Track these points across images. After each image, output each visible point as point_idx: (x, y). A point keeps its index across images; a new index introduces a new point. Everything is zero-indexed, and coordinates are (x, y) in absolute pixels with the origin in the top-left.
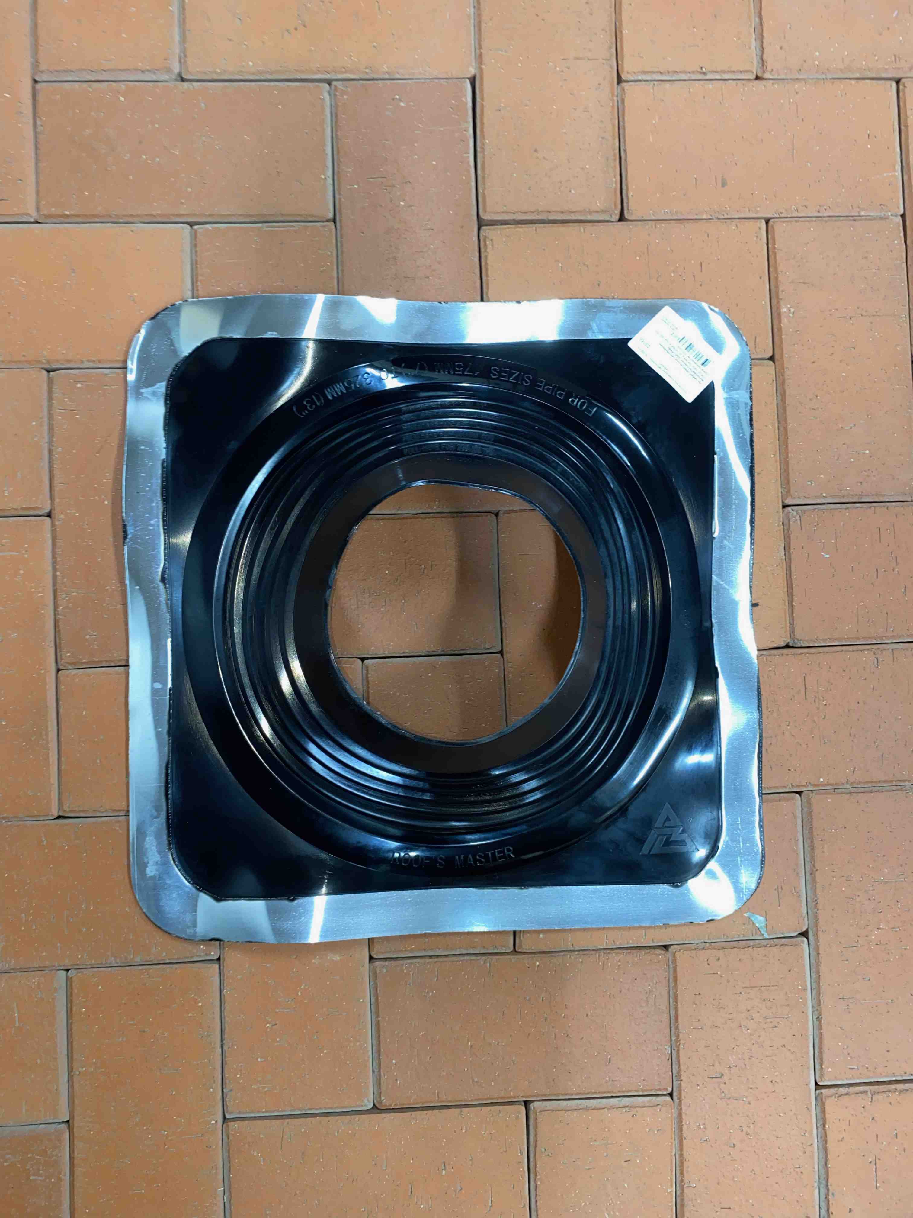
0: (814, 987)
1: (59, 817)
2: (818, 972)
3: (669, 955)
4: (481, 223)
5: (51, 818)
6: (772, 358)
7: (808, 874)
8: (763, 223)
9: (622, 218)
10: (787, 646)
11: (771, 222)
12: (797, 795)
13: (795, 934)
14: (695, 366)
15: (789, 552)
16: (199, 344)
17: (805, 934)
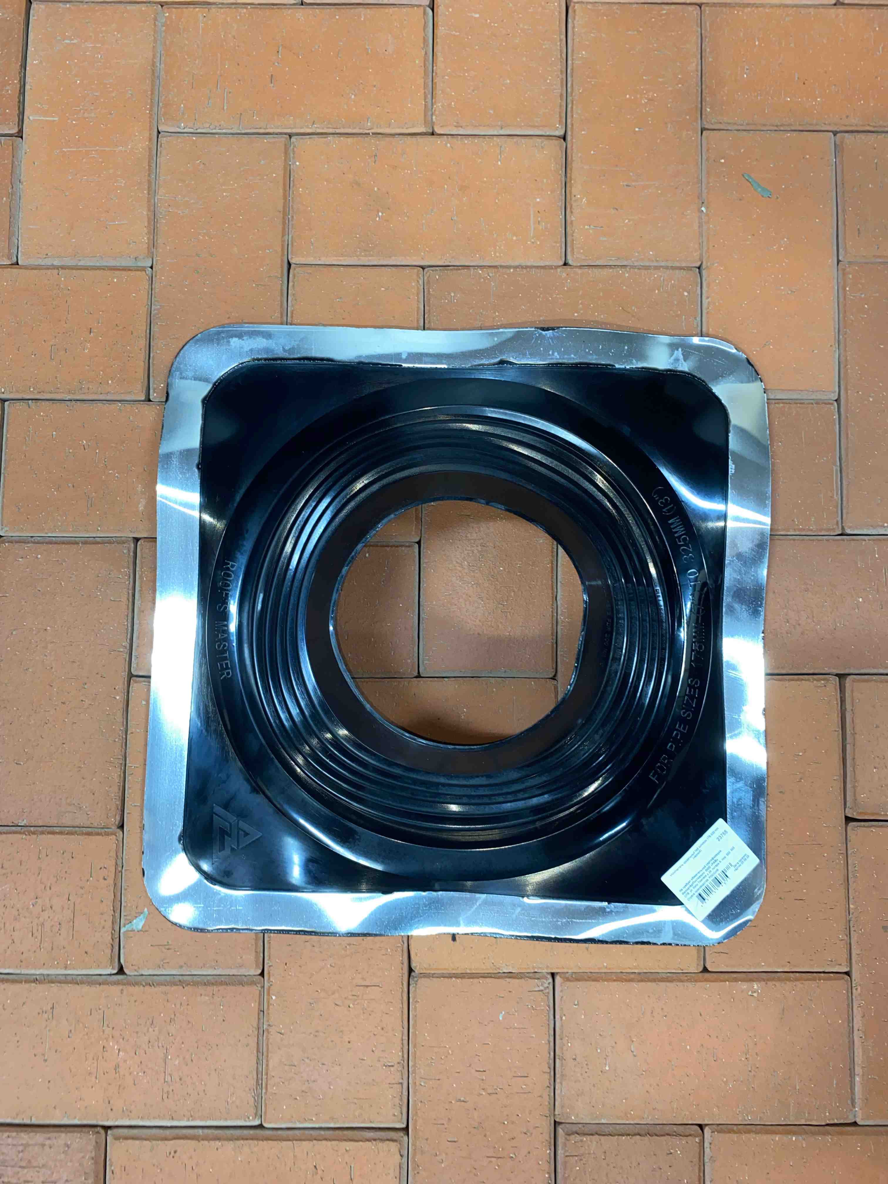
0: (68, 977)
1: (289, 264)
2: (82, 983)
3: (114, 828)
4: (841, 677)
5: (289, 257)
6: (705, 970)
7: (180, 978)
8: (846, 970)
9: (849, 820)
10: (411, 970)
11: (847, 977)
12: (260, 971)
13: (122, 961)
14: (698, 887)
15: (506, 977)
16: (723, 402)
17: (121, 971)
